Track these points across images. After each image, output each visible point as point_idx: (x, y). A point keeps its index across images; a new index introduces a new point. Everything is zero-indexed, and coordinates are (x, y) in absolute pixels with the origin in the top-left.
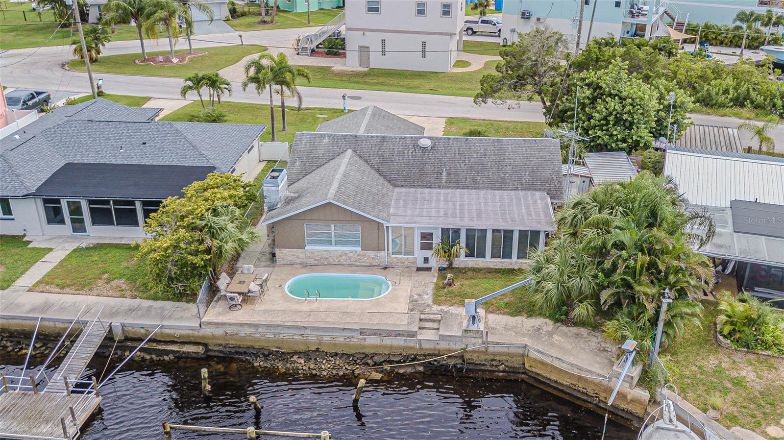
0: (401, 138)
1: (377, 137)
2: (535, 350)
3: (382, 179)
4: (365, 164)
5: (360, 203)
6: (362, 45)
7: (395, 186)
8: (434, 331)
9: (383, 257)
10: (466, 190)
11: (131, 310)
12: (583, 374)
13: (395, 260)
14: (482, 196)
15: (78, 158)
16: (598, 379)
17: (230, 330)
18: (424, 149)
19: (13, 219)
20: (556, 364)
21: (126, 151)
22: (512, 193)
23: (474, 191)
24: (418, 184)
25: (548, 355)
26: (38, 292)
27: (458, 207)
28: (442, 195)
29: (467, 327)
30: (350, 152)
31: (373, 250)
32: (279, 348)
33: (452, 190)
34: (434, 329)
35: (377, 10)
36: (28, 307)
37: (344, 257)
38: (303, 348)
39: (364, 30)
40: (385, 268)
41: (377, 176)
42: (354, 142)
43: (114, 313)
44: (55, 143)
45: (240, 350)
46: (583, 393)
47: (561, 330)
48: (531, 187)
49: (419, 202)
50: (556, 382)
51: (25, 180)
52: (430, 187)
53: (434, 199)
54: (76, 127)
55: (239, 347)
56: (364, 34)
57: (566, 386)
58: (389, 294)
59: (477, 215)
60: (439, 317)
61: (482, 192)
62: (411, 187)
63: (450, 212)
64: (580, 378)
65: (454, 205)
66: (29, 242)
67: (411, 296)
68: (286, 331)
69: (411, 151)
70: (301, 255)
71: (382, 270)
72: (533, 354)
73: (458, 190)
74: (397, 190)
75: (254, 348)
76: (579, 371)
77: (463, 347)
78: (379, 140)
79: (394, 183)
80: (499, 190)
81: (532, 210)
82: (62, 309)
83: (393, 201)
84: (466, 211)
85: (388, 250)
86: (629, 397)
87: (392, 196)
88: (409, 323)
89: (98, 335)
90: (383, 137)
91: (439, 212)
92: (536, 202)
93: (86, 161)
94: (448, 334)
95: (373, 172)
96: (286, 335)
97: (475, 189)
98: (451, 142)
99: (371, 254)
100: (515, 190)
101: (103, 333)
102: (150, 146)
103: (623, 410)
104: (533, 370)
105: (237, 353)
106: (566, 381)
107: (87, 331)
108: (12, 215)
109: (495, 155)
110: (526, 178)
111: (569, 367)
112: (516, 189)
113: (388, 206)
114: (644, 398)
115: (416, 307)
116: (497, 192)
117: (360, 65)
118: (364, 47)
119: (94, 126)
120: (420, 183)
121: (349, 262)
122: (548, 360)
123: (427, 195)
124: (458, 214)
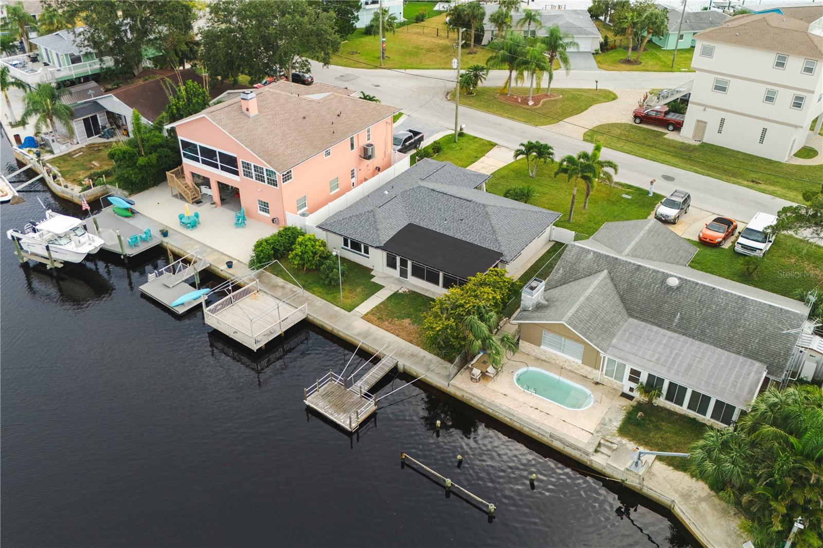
0: (654, 271)
1: (634, 264)
2: (679, 508)
3: (622, 306)
4: (613, 288)
5: (588, 329)
6: (700, 119)
7: (631, 315)
8: (606, 457)
9: (597, 375)
10: (691, 339)
11: (413, 355)
13: (606, 380)
14: (702, 350)
15: (417, 221)
17: (465, 395)
18: (670, 289)
19: (368, 258)
21: (448, 223)
22: (733, 356)
23: (697, 342)
24: (651, 320)
25: (687, 517)
26: (367, 320)
27: (673, 356)
28: (666, 338)
29: (630, 467)
30: (606, 272)
31: (590, 366)
33: (679, 335)
34: (607, 455)
35: (724, 89)
36: (357, 331)
37: (567, 363)
40: (597, 383)
41: (619, 302)
42: (613, 264)
43: (401, 355)
44: (406, 204)
47: (713, 500)
48: (753, 355)
49: (642, 339)
51: (381, 235)
52: (660, 326)
53: (657, 340)
54: (423, 193)
58: (587, 410)
59: (685, 371)
60: (615, 446)
61: (705, 346)
62: (643, 320)
63: (663, 359)
65: (671, 353)
66: (373, 276)
67: (604, 419)
69: (657, 286)
70: (536, 350)
71: (594, 385)
72: (677, 510)
73: (684, 337)
74: (631, 320)
77: (624, 479)
78: (634, 267)
79: (631, 313)
80: (722, 349)
81: (740, 382)
82: (375, 340)
83: (620, 332)
84: (678, 362)
85: (602, 371)
87: (622, 326)
88: (589, 443)
89: (388, 367)
90: (639, 266)
91: (653, 355)
92: (749, 374)
93: (421, 225)
94: (614, 465)
95: (617, 297)
97: (700, 341)
98: (698, 287)
99: (589, 369)
100: (737, 354)
101: (391, 365)
102: (465, 223)
107: (383, 361)
108: (368, 254)
109: (733, 312)
110: (754, 344)
112: (739, 353)
113: (613, 335)
115: (602, 430)
116: (719, 350)
117: (694, 137)
118: (702, 122)
119: (434, 195)
120: (652, 320)
121: (570, 368)
123: (653, 334)
124: (669, 364)
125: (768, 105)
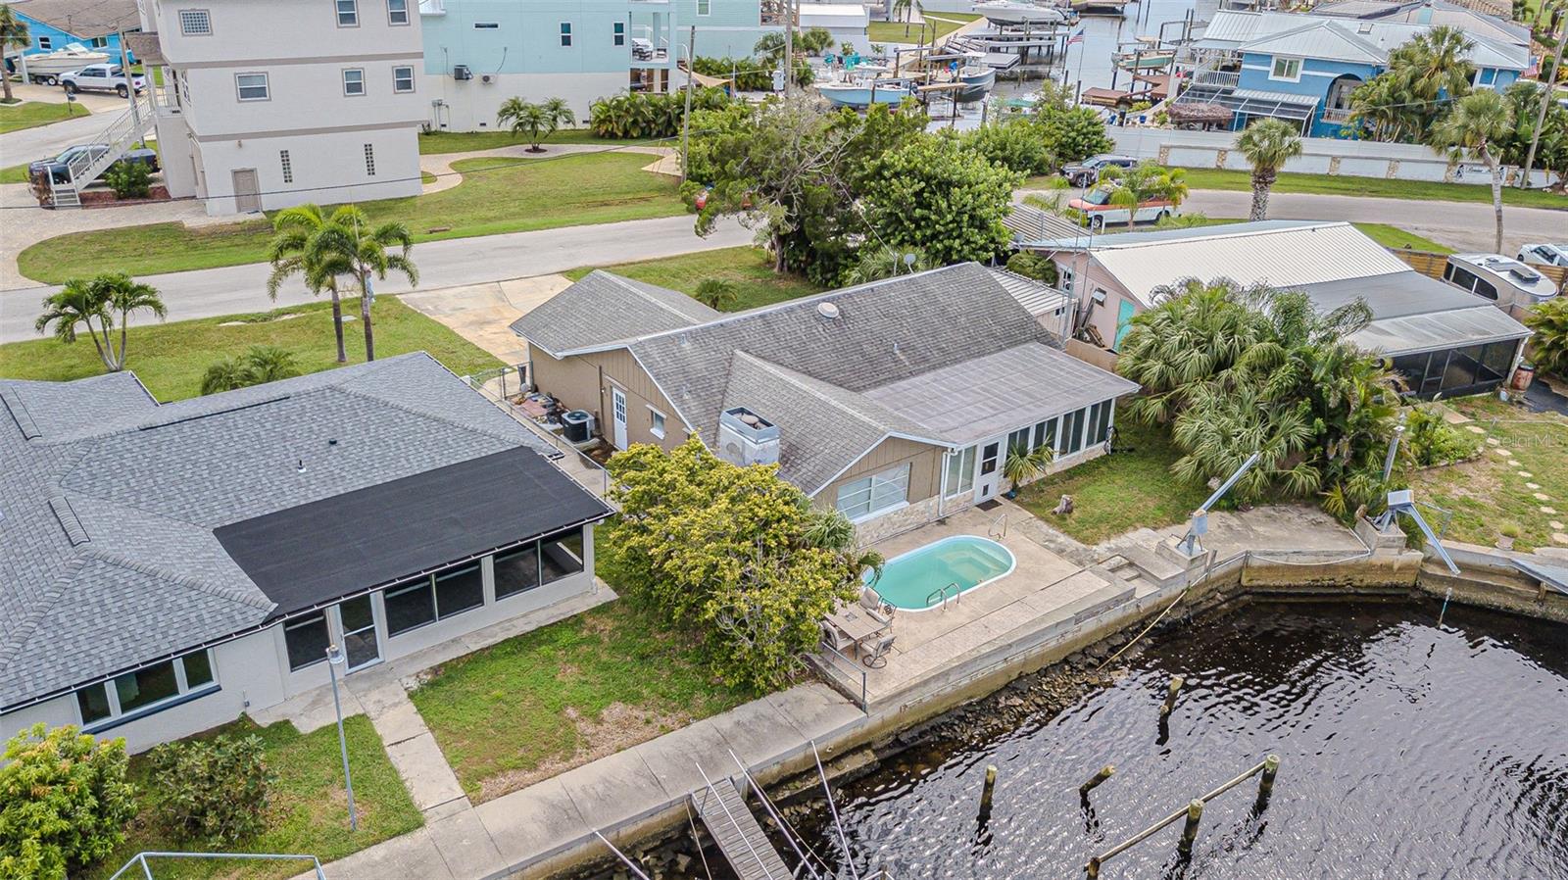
0: (787, 312)
1: (753, 318)
2: (1260, 554)
4: (784, 368)
6: (238, 168)
7: (856, 390)
9: (935, 505)
10: (949, 369)
12: (1333, 561)
13: (949, 505)
14: (981, 370)
16: (1351, 559)
17: (909, 700)
18: (836, 322)
19: (218, 689)
20: (1294, 561)
22: (1004, 354)
23: (959, 366)
25: (1280, 554)
26: (498, 796)
27: (988, 394)
28: (935, 385)
30: (741, 353)
31: (924, 498)
32: (971, 697)
33: (932, 373)
34: (1134, 578)
35: (261, 92)
38: (1002, 682)
39: (239, 138)
40: (942, 523)
42: (730, 337)
45: (925, 727)
46: (1329, 586)
48: (1013, 340)
49: (928, 402)
50: (1289, 587)
53: (938, 393)
55: (918, 724)
56: (240, 145)
57: (1305, 586)
58: (1016, 554)
59: (1032, 398)
60: (1121, 559)
61: (971, 365)
62: (876, 385)
63: (992, 404)
64: (1327, 568)
65: (977, 393)
66: (289, 723)
67: (1045, 547)
68: (987, 662)
69: (820, 329)
71: (942, 527)
72: (1257, 561)
73: (939, 371)
75: (939, 715)
76: (1326, 558)
77: (1185, 586)
78: (759, 322)
80: (983, 355)
84: (1008, 396)
86: (1396, 567)
87: (882, 406)
88: (1111, 582)
89: (739, 807)
90: (761, 317)
91: (980, 408)
93: (251, 515)
96: (984, 671)
97: (955, 362)
98: (856, 299)
99: (921, 506)
101: (741, 801)
103: (1386, 587)
104: (1255, 583)
105: (922, 734)
106: (1303, 581)
111: (1314, 558)
112: (1001, 348)
114: (1416, 559)
115: (1076, 558)
116: (986, 359)
117: (239, 210)
118: (244, 171)
120: (882, 376)
122: (1280, 561)
123: (917, 390)
124: (1008, 404)
125: (355, 99)
